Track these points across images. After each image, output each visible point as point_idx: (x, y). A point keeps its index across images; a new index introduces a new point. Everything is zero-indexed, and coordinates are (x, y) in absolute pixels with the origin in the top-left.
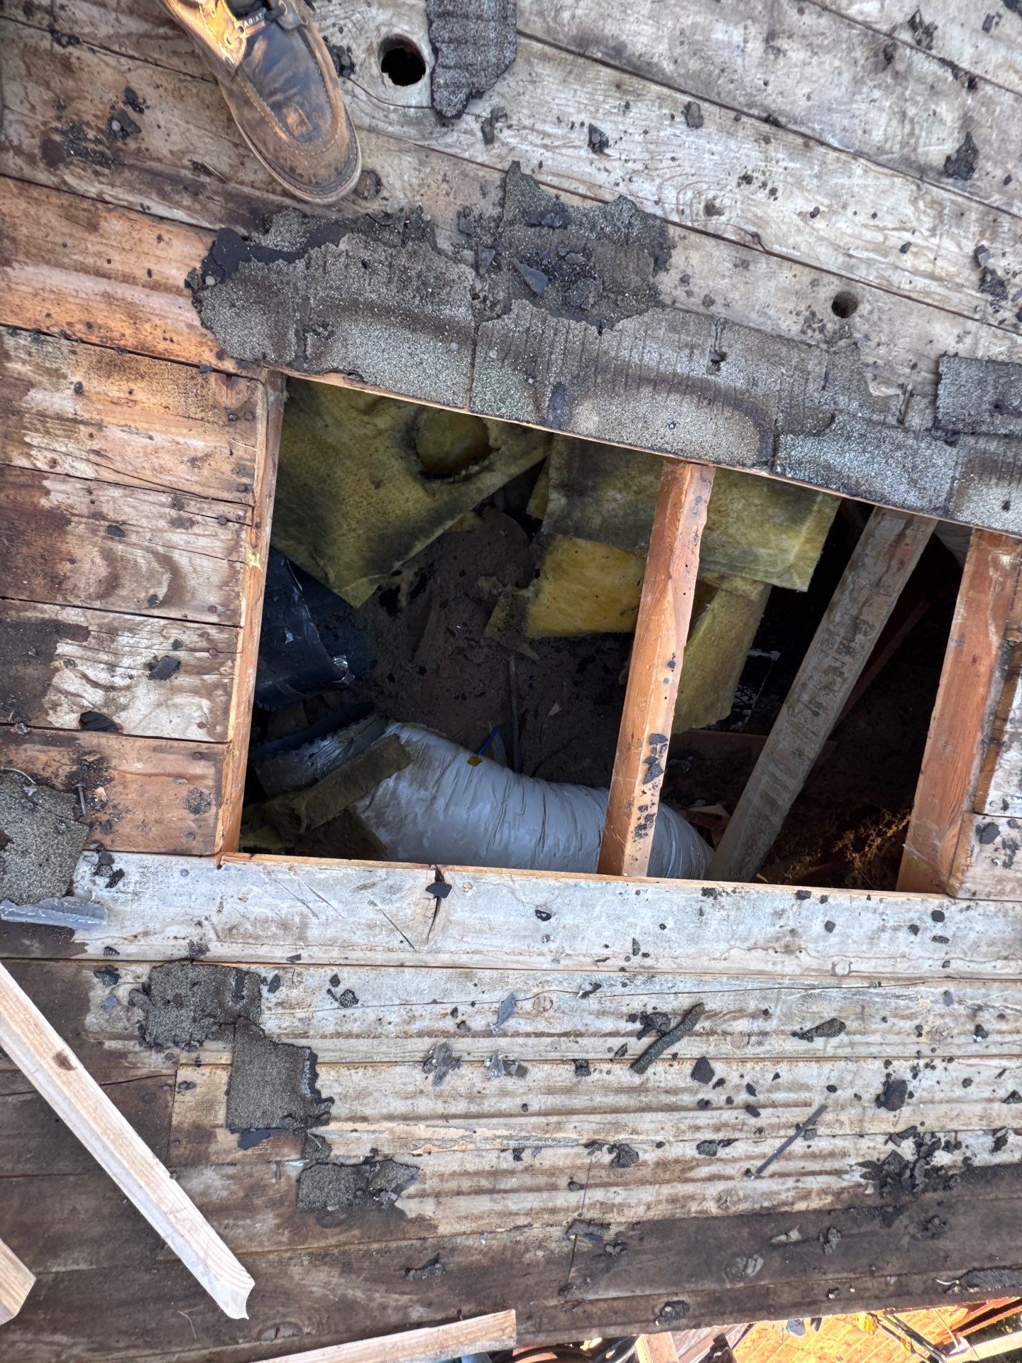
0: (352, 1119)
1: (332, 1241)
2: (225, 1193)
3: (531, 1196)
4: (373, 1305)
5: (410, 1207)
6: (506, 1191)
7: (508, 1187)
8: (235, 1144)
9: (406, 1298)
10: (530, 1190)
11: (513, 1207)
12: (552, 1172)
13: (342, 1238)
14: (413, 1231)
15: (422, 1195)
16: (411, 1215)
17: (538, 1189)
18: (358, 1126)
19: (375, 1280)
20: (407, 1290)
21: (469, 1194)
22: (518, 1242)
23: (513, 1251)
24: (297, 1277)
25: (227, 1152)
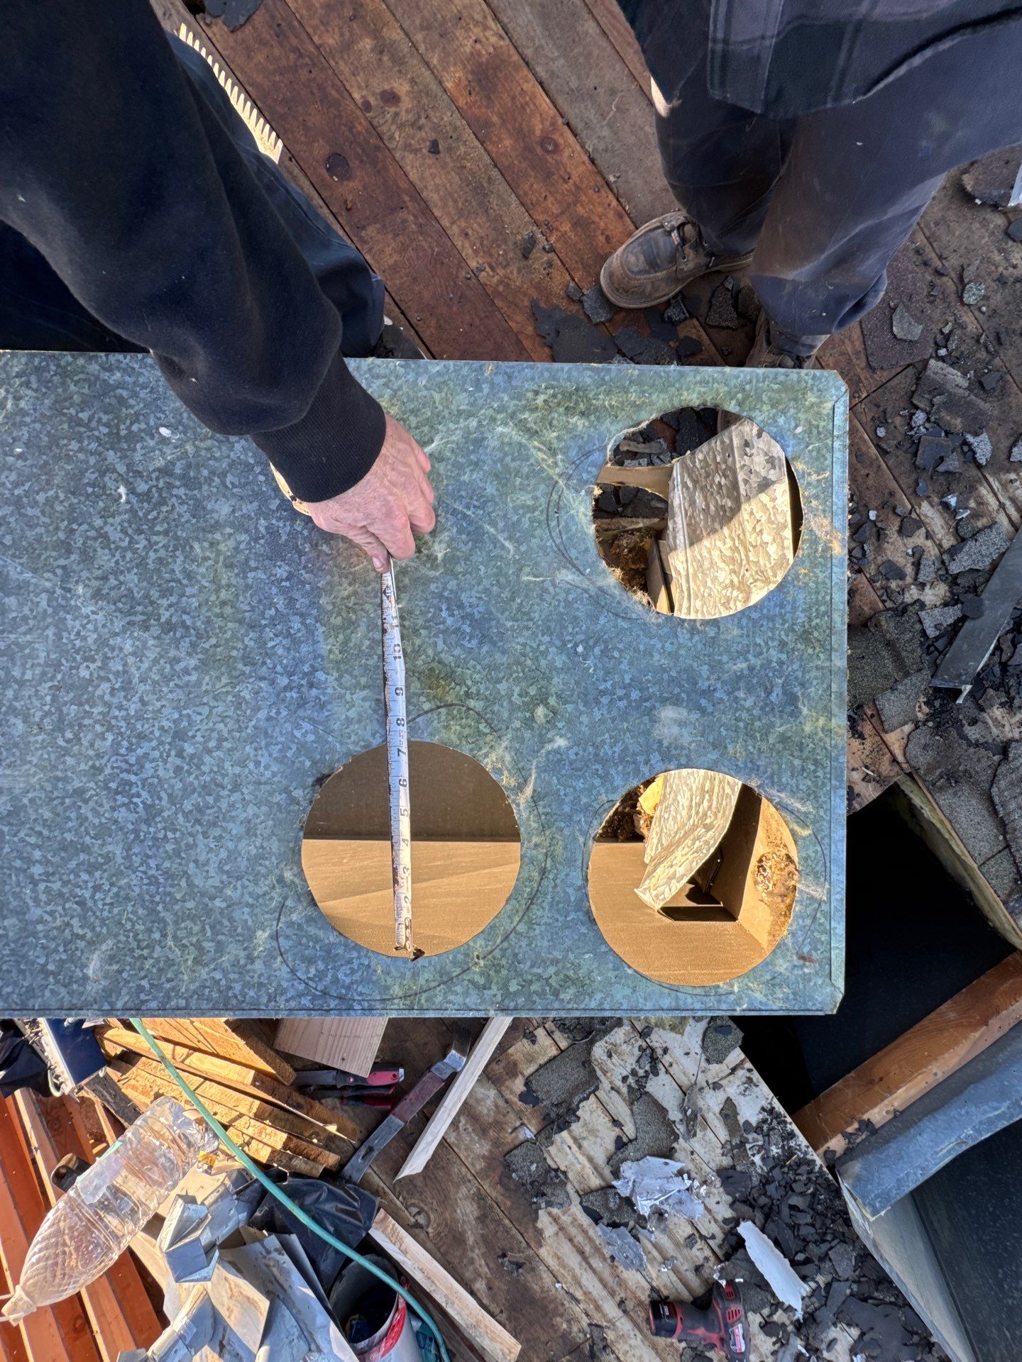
0: (575, 1140)
1: (494, 1194)
2: (485, 1111)
3: (599, 1286)
4: (470, 1254)
5: (544, 1220)
6: (591, 1267)
7: (594, 1265)
8: (518, 1092)
9: (486, 1269)
10: (601, 1280)
11: (584, 1281)
12: (622, 1283)
13: (500, 1198)
14: (530, 1234)
15: (555, 1220)
16: (539, 1225)
17: (605, 1286)
18: (575, 1148)
19: (485, 1241)
20: (492, 1265)
21: (574, 1246)
22: (563, 1305)
23: (556, 1308)
24: (460, 1195)
25: (512, 1092)
